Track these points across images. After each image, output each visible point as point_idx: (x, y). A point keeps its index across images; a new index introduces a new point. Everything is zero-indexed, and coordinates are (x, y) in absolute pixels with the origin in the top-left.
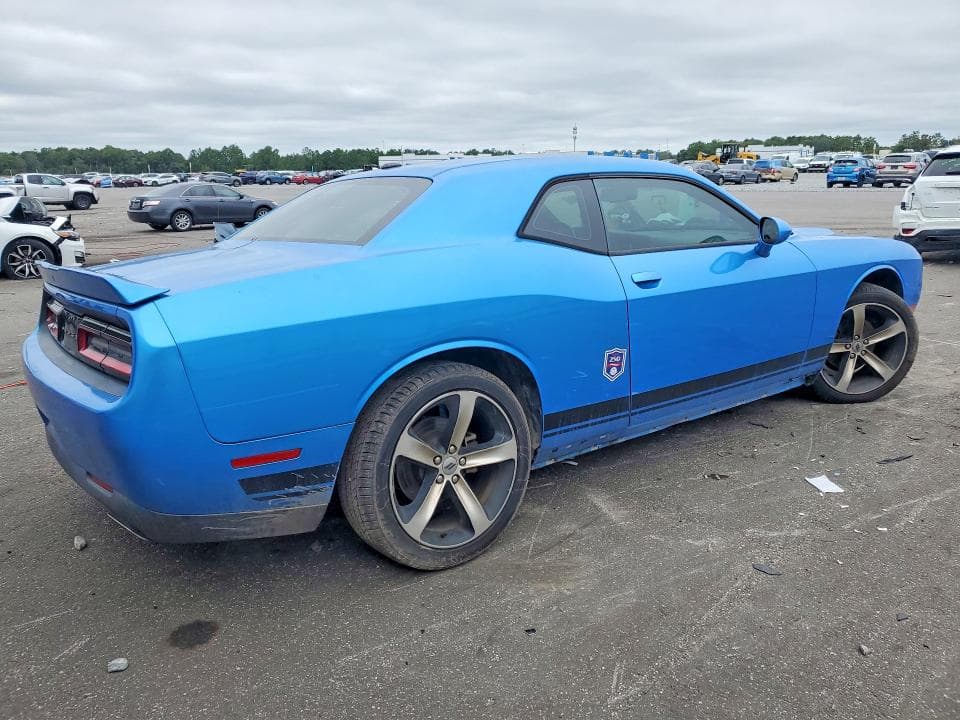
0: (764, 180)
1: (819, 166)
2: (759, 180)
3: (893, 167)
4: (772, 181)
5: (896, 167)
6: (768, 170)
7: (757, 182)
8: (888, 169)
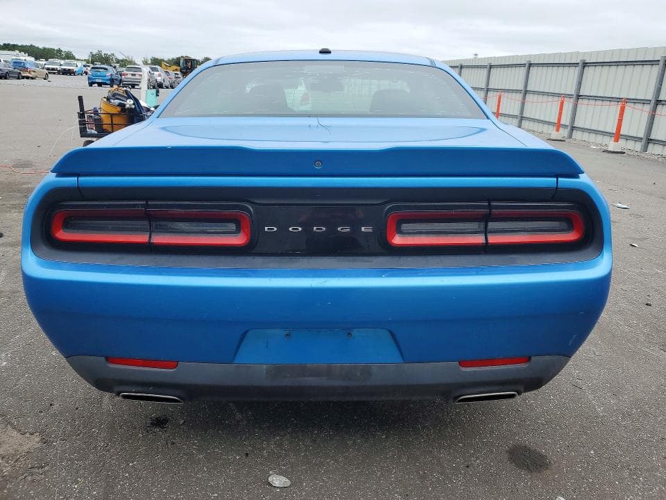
0: (23, 78)
1: (53, 69)
2: (19, 77)
3: (132, 75)
4: (28, 78)
5: (135, 75)
6: (26, 69)
7: (18, 78)
8: (130, 76)
